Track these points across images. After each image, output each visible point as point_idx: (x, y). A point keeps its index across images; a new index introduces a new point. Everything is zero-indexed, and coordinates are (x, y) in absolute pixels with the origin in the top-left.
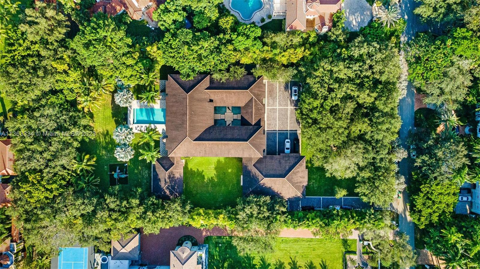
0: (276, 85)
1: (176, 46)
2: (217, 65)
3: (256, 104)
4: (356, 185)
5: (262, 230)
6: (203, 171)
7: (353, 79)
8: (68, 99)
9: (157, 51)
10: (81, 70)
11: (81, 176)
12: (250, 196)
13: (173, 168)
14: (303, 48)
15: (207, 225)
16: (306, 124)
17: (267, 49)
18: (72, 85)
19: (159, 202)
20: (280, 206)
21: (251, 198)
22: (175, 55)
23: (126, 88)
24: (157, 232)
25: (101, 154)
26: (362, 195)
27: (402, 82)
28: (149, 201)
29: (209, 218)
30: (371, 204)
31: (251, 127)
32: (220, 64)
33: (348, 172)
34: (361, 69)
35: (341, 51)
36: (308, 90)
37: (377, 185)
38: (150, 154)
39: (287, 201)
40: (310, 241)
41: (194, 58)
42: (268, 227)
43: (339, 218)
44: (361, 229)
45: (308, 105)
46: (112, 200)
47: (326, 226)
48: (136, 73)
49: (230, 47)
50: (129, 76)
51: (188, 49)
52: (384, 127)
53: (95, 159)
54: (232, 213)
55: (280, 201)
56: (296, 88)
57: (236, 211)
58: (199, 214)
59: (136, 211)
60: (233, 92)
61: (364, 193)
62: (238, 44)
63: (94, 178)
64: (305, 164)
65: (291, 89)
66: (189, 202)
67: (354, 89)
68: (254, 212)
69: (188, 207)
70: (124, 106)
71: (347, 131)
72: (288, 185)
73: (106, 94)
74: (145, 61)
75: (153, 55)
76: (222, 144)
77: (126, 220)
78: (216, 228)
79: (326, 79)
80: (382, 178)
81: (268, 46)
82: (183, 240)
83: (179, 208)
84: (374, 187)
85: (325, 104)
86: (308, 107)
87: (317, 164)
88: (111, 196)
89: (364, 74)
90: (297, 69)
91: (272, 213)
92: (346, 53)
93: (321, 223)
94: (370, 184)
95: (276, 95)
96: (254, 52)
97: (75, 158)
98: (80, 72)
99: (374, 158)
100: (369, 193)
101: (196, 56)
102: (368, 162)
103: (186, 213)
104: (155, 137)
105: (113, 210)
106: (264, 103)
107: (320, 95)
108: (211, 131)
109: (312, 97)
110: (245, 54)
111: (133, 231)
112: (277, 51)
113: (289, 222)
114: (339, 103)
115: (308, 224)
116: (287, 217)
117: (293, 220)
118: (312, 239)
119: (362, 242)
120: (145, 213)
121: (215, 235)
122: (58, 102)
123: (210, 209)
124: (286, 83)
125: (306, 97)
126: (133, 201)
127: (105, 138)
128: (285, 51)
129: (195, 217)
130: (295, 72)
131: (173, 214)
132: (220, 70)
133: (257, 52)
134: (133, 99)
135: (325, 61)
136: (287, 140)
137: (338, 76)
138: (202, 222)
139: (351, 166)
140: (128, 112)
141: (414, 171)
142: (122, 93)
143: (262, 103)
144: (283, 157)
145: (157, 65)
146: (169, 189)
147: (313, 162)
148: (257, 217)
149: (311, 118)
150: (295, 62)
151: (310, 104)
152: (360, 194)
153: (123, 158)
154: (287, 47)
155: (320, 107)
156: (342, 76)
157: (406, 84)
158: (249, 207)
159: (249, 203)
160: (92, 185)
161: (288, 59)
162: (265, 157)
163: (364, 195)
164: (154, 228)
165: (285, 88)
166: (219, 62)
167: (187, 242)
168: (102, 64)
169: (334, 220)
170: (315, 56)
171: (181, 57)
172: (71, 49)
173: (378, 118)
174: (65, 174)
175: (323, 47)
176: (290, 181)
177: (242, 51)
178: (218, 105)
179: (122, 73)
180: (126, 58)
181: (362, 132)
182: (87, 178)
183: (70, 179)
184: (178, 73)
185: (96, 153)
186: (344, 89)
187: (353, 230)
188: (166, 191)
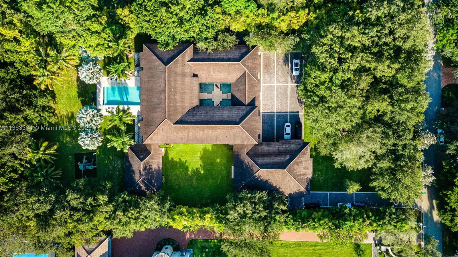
0: (274, 58)
1: (152, 8)
2: (202, 32)
3: (250, 80)
4: (371, 178)
5: (257, 233)
6: (186, 161)
7: (369, 47)
8: (22, 74)
9: (129, 15)
10: (35, 38)
11: (38, 167)
12: (242, 191)
13: (150, 157)
14: (307, 11)
15: (191, 226)
16: (311, 103)
17: (263, 12)
18: (25, 56)
19: (131, 199)
20: (279, 204)
21: (243, 194)
22: (150, 19)
23: (93, 60)
24: (130, 235)
25: (64, 141)
26: (379, 190)
27: (429, 52)
28: (120, 197)
29: (193, 218)
30: (392, 201)
31: (244, 107)
32: (205, 30)
33: (362, 161)
34: (379, 34)
35: (354, 14)
36: (313, 61)
37: (398, 177)
38: (120, 140)
39: (287, 198)
40: (315, 246)
41: (173, 22)
42: (265, 230)
43: (352, 218)
44: (378, 232)
45: (314, 79)
46: (75, 196)
47: (336, 228)
48: (103, 42)
49: (218, 10)
50: (95, 45)
51: (167, 11)
52: (409, 106)
53: (55, 147)
54: (221, 213)
55: (279, 198)
56: (298, 61)
57: (226, 210)
58: (181, 214)
59: (104, 210)
60: (222, 65)
61: (383, 188)
62: (227, 5)
63: (55, 170)
64: (309, 153)
65: (292, 63)
66: (169, 199)
67: (370, 59)
68: (247, 212)
69: (167, 206)
70: (91, 82)
71: (361, 112)
72: (288, 178)
73: (68, 67)
74: (114, 27)
75: (124, 20)
76: (208, 127)
77: (91, 221)
78: (202, 230)
79: (336, 47)
80: (405, 169)
81: (264, 9)
82: (163, 244)
83: (156, 207)
84: (395, 180)
85: (334, 77)
86: (314, 82)
87: (324, 152)
88: (74, 192)
89: (383, 40)
90: (299, 36)
91: (270, 213)
92: (360, 15)
93: (330, 224)
94: (390, 176)
95: (274, 69)
96: (247, 17)
97: (29, 146)
98: (34, 40)
99: (394, 145)
100: (389, 187)
101: (176, 20)
102: (388, 150)
103: (165, 212)
104: (128, 120)
105: (75, 209)
106: (259, 78)
107: (328, 67)
108: (195, 112)
109: (319, 70)
110: (236, 18)
111: (101, 233)
112: (276, 14)
113: (290, 223)
114: (352, 76)
115: (314, 225)
116: (287, 217)
117: (295, 221)
118: (317, 242)
119: (378, 247)
120: (114, 212)
121: (200, 238)
122: (8, 77)
123: (195, 206)
124: (285, 55)
125: (311, 69)
126: (101, 197)
127: (70, 123)
128: (284, 15)
129: (176, 217)
130: (298, 39)
131: (150, 214)
132: (206, 39)
133: (251, 16)
134: (101, 74)
135: (334, 25)
136: (286, 124)
137: (352, 43)
138: (185, 223)
139: (366, 154)
140: (97, 91)
141: (444, 160)
142: (87, 66)
143: (257, 78)
144: (283, 144)
145: (129, 32)
146: (145, 183)
147: (319, 150)
148: (251, 217)
149: (317, 96)
150: (297, 28)
151: (316, 77)
152: (377, 189)
153: (89, 145)
154: (287, 9)
155: (329, 82)
156: (355, 43)
157: (433, 53)
158: (242, 205)
159: (241, 200)
160: (52, 178)
161: (288, 25)
162: (260, 144)
163: (383, 189)
164: (126, 231)
165: (284, 61)
166: (205, 28)
167: (167, 246)
168: (61, 30)
169: (345, 220)
170: (321, 20)
171: (159, 22)
172: (23, 12)
173: (400, 94)
174: (16, 165)
175: (331, 10)
176: (291, 172)
177: (233, 15)
178: (204, 81)
179: (86, 41)
180: (90, 23)
181: (380, 113)
182: (45, 170)
183: (23, 171)
184: (155, 41)
185: (58, 140)
186: (359, 59)
187: (368, 232)
188: (141, 185)
